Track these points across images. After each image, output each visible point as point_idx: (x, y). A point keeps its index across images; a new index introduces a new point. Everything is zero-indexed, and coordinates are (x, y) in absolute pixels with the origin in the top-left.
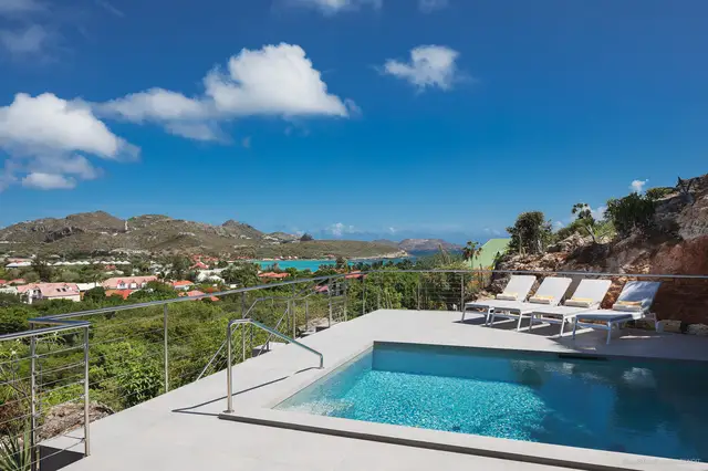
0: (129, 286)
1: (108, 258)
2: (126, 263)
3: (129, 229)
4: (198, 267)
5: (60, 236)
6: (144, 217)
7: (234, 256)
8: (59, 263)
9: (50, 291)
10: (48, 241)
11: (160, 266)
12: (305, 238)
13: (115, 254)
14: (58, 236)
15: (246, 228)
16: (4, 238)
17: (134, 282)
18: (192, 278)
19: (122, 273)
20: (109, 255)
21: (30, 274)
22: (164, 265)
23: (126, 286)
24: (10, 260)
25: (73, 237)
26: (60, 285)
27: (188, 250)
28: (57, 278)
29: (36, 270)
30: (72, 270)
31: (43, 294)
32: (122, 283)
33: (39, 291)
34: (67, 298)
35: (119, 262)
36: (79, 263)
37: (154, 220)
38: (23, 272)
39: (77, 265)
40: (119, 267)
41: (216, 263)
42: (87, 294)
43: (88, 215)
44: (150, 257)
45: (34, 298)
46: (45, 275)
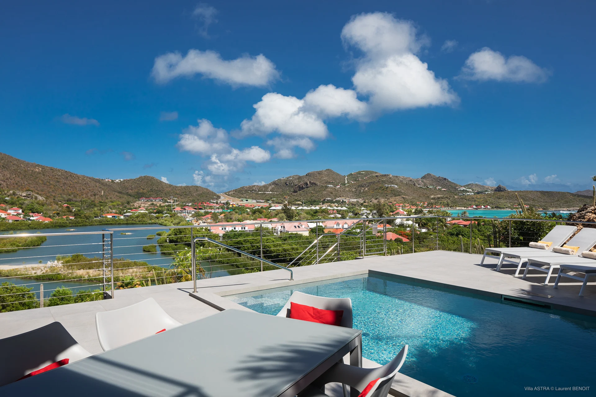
0: (343, 226)
1: (332, 205)
2: (344, 208)
3: (348, 182)
4: (398, 214)
5: (303, 188)
6: (359, 173)
7: (430, 205)
8: (300, 208)
9: (290, 227)
10: (295, 192)
11: (369, 212)
12: (499, 189)
13: (338, 202)
14: (301, 188)
15: (443, 181)
16: (269, 189)
17: (346, 223)
18: (390, 222)
19: (340, 216)
20: (334, 203)
21: (281, 215)
22: (371, 211)
23: (341, 226)
24: (273, 205)
25: (310, 189)
26: (296, 224)
27: (392, 200)
28: (297, 218)
29: (285, 212)
30: (307, 213)
31: (286, 229)
32: (338, 224)
33: (284, 227)
34: (299, 233)
35: (339, 208)
36: (313, 208)
37: (366, 175)
38: (277, 214)
39: (311, 210)
40: (338, 212)
41: (413, 211)
42: (312, 231)
43: (320, 173)
44: (362, 204)
45: (281, 232)
46: (290, 216)
